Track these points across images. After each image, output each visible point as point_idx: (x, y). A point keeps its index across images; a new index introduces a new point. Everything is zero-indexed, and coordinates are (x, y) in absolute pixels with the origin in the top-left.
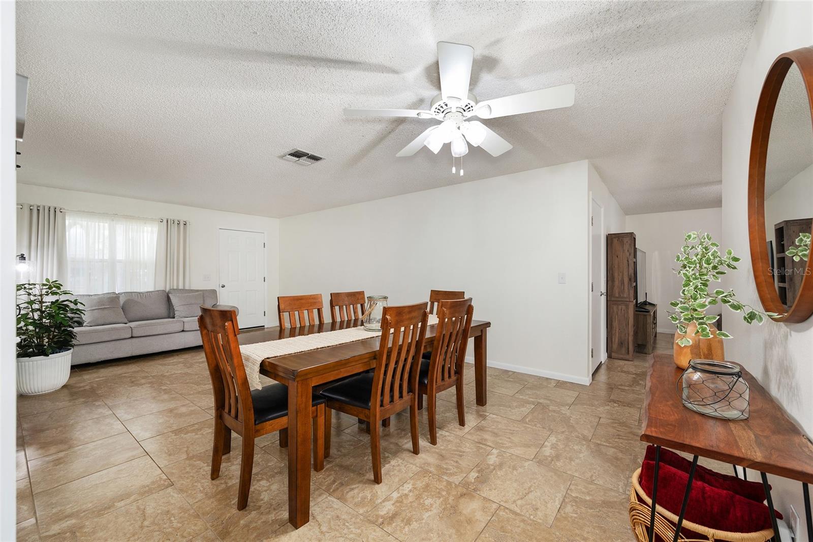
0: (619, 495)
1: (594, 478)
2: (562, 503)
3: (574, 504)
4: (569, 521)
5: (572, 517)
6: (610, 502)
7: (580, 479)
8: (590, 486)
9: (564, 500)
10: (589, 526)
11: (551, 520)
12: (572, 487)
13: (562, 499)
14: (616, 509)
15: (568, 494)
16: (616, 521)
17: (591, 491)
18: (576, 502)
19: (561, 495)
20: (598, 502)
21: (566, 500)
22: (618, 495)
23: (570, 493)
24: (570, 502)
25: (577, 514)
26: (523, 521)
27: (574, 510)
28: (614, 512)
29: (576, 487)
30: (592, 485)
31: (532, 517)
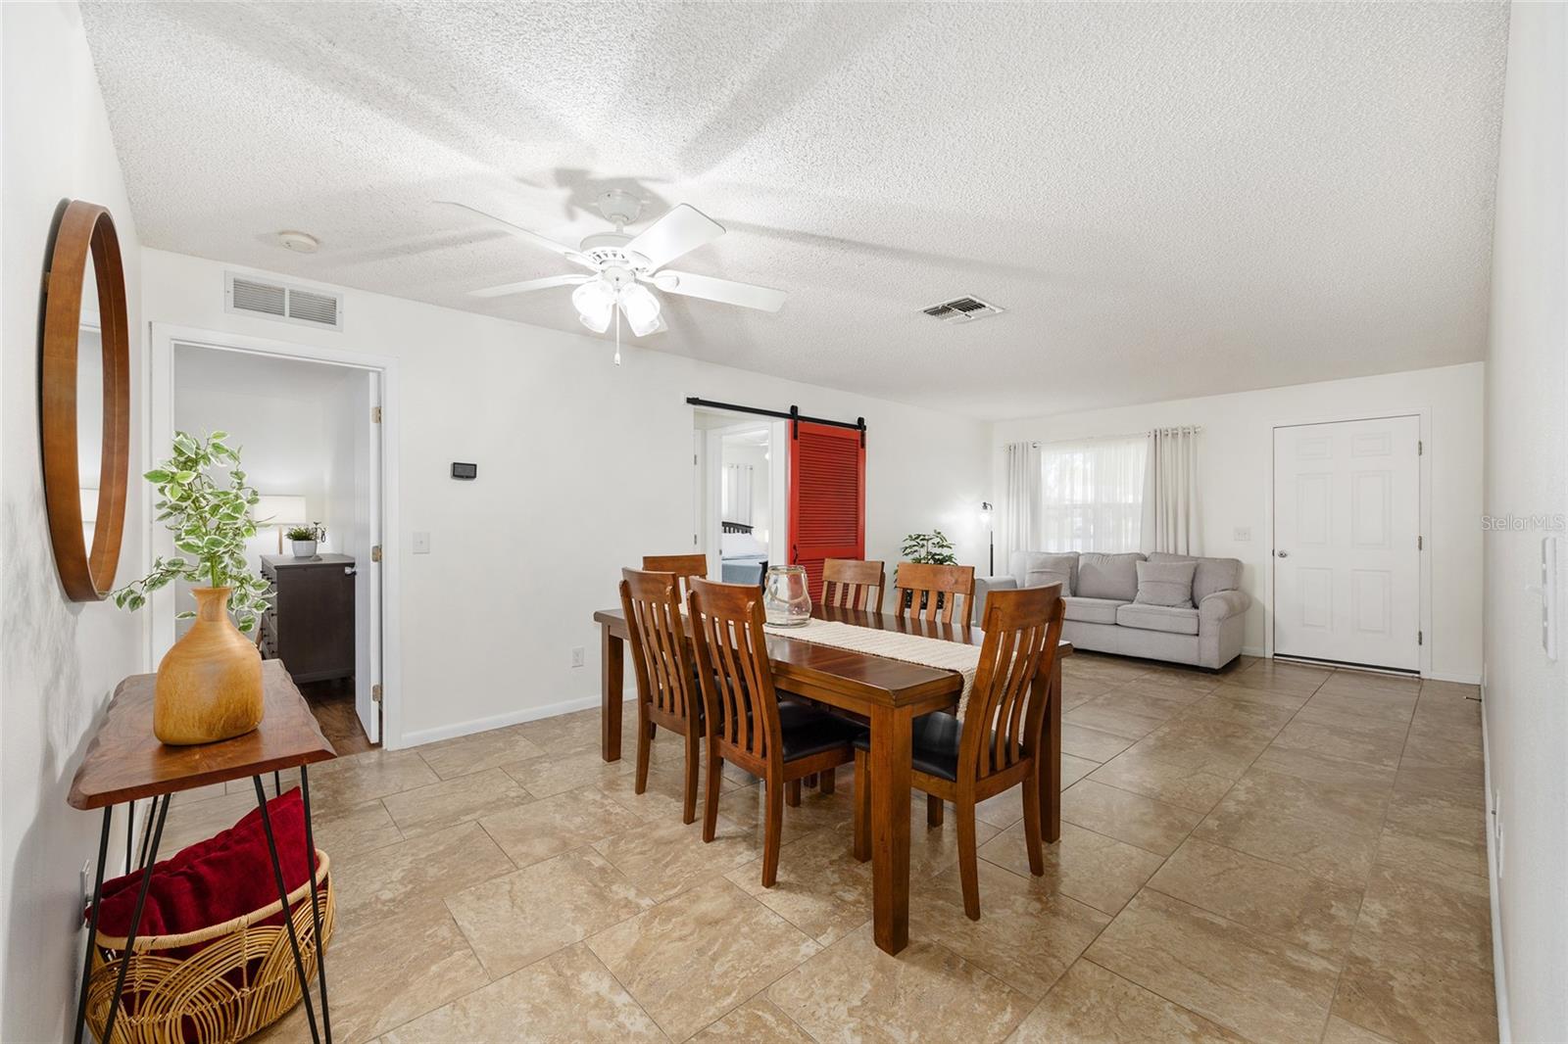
0: (388, 1022)
1: (457, 1012)
2: (460, 929)
3: (444, 943)
4: (430, 920)
5: (431, 928)
6: (395, 994)
7: (476, 987)
8: (448, 992)
9: (463, 936)
10: (400, 936)
11: (451, 905)
12: (473, 962)
13: (466, 933)
14: (380, 991)
15: (467, 948)
16: (368, 973)
17: (439, 984)
18: (445, 948)
19: (475, 937)
20: (415, 976)
21: (459, 938)
22: (393, 1019)
23: (465, 951)
24: (452, 943)
25: (428, 936)
26: (477, 879)
27: (436, 936)
28: (379, 985)
29: (468, 968)
30: (450, 996)
31: (473, 889)
